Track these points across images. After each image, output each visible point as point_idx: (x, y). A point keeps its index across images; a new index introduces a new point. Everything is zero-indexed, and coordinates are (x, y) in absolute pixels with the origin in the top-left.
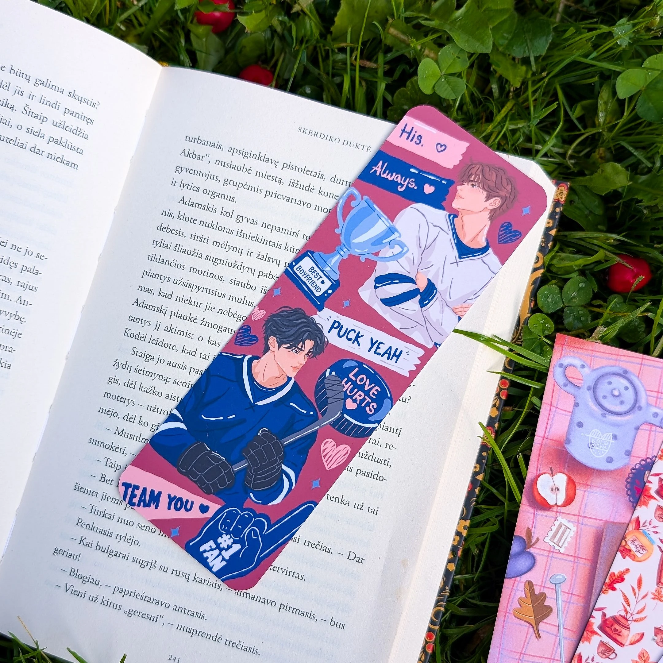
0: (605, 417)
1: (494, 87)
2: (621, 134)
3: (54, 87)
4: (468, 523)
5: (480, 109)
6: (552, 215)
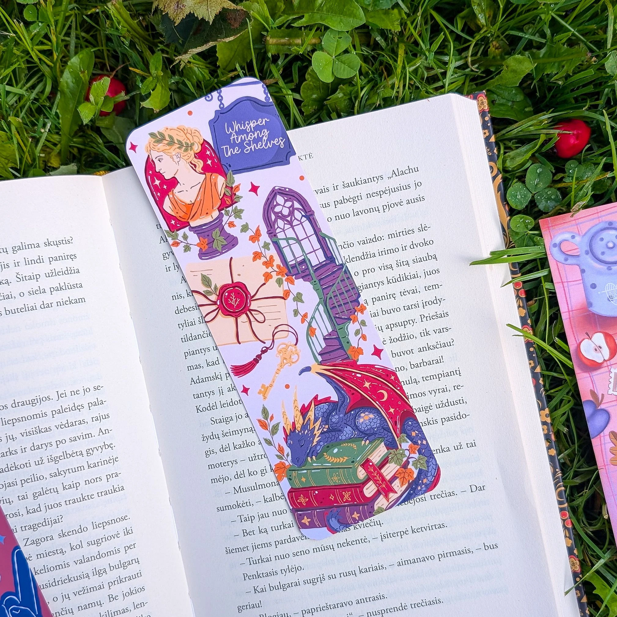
0: (611, 269)
3: (30, 246)
4: (547, 411)
6: (484, 126)
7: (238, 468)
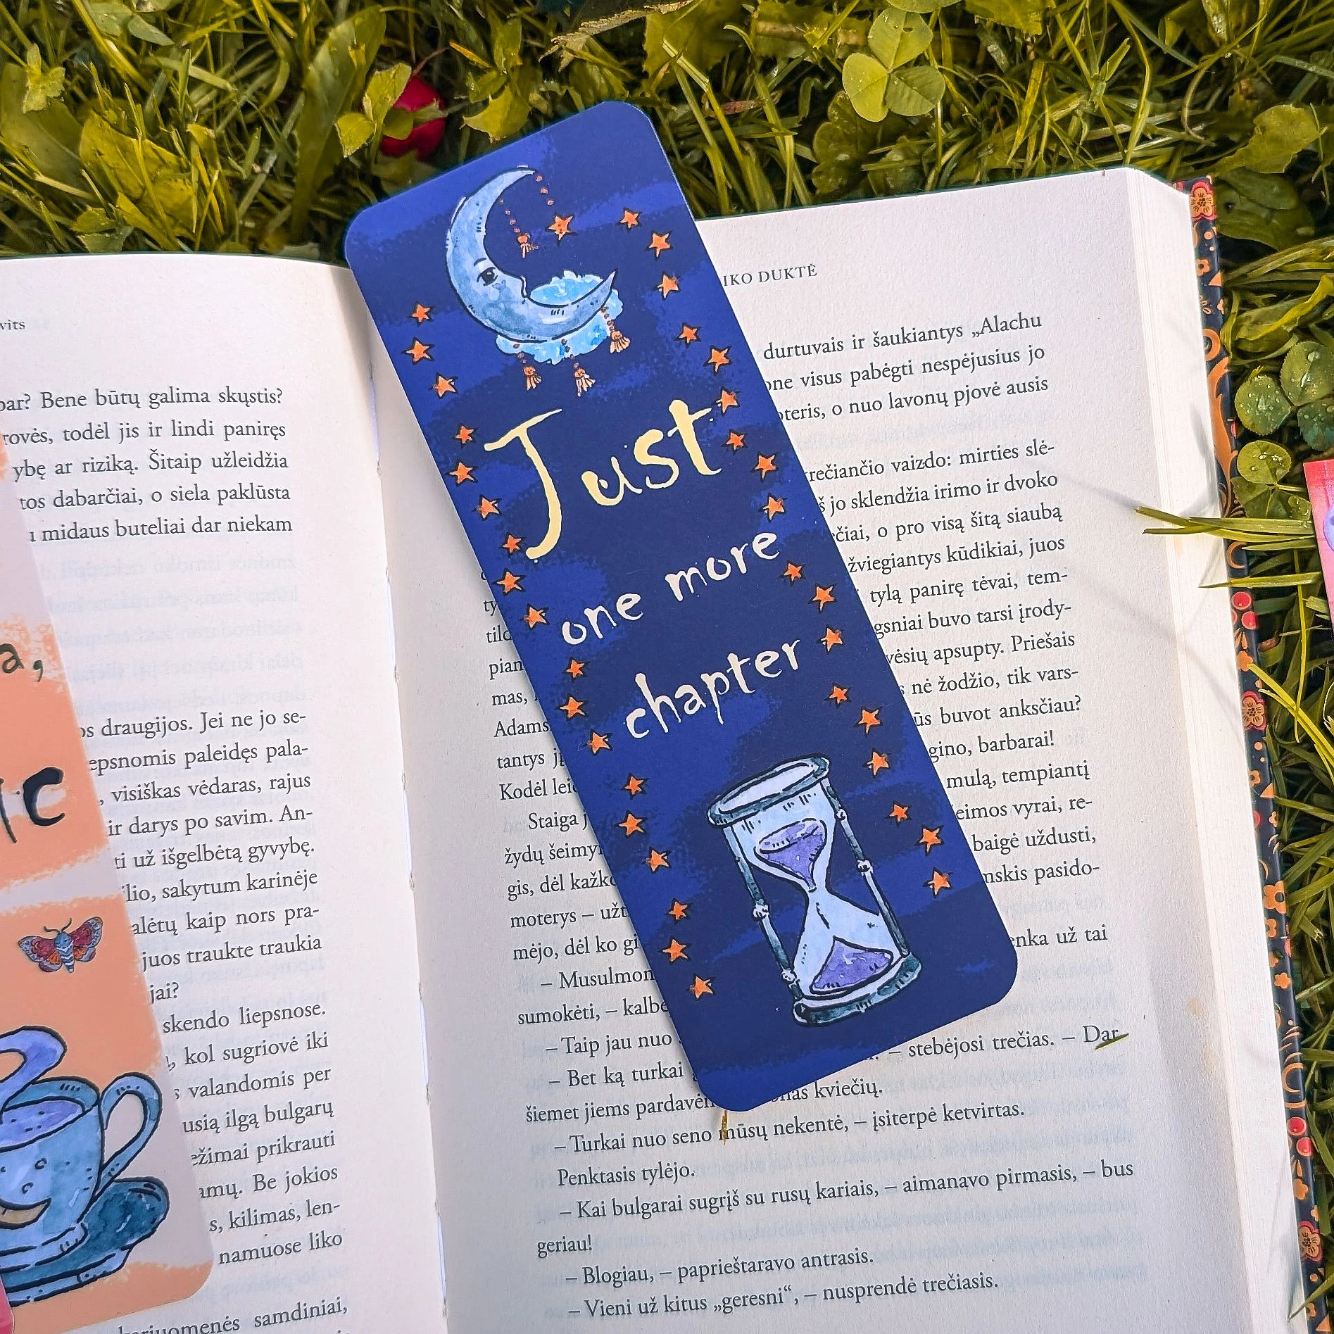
1: (994, 48)
2: (1271, 38)
3: (188, 397)
4: (1280, 887)
5: (985, 101)
6: (1202, 250)
7: (576, 931)
